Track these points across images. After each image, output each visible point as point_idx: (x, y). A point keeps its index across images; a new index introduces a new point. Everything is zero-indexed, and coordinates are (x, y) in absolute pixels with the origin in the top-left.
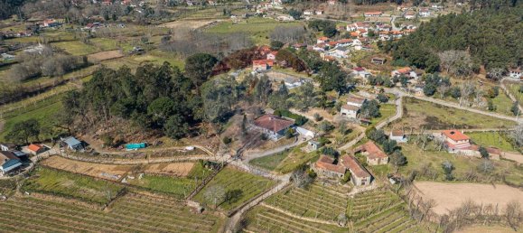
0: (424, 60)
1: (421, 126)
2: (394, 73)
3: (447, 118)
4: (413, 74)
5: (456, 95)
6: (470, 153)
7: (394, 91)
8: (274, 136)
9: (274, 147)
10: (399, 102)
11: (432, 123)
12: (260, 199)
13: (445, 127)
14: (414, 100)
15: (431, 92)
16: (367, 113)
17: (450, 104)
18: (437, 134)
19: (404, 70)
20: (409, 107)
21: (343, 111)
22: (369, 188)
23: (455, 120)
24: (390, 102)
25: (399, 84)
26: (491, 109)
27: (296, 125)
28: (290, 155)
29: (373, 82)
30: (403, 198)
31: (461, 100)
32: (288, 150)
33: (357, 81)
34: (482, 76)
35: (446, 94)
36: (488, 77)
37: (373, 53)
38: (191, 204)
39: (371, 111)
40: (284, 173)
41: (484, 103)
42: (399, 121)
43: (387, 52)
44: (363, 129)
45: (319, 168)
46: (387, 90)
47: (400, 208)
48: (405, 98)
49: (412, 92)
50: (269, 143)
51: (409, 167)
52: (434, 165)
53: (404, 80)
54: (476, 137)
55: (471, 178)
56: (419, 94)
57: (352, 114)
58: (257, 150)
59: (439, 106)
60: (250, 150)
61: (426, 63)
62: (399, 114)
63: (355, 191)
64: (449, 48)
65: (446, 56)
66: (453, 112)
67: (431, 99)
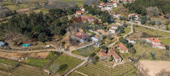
0: (140, 11)
1: (141, 36)
2: (129, 16)
3: (150, 33)
4: (137, 16)
5: (153, 24)
6: (161, 48)
7: (130, 22)
8: (82, 41)
9: (82, 46)
10: (131, 27)
11: (145, 35)
12: (75, 69)
13: (150, 37)
14: (137, 26)
15: (143, 23)
16: (119, 31)
17: (152, 28)
18: (148, 40)
19: (133, 14)
20: (135, 29)
21: (110, 30)
22: (121, 63)
23: (154, 34)
24: (128, 27)
25: (131, 20)
26: (168, 29)
27: (91, 36)
28: (88, 49)
29: (121, 19)
30: (135, 68)
31: (156, 26)
32: (87, 47)
33: (115, 19)
34: (162, 17)
35: (150, 24)
36: (165, 17)
37: (121, 8)
38: (46, 71)
39: (121, 30)
40: (86, 57)
41: (165, 27)
42: (132, 34)
43: (126, 8)
44: (118, 38)
45: (100, 55)
46: (127, 22)
47: (134, 73)
48: (134, 25)
49: (137, 23)
50: (80, 44)
51: (137, 54)
52: (147, 53)
53: (133, 18)
54: (163, 41)
55: (162, 59)
56: (139, 24)
57: (113, 32)
58: (75, 47)
59: (147, 28)
60: (73, 47)
61: (142, 12)
62: (132, 32)
63: (115, 65)
64: (150, 6)
65: (149, 9)
66: (152, 31)
67: (144, 26)
